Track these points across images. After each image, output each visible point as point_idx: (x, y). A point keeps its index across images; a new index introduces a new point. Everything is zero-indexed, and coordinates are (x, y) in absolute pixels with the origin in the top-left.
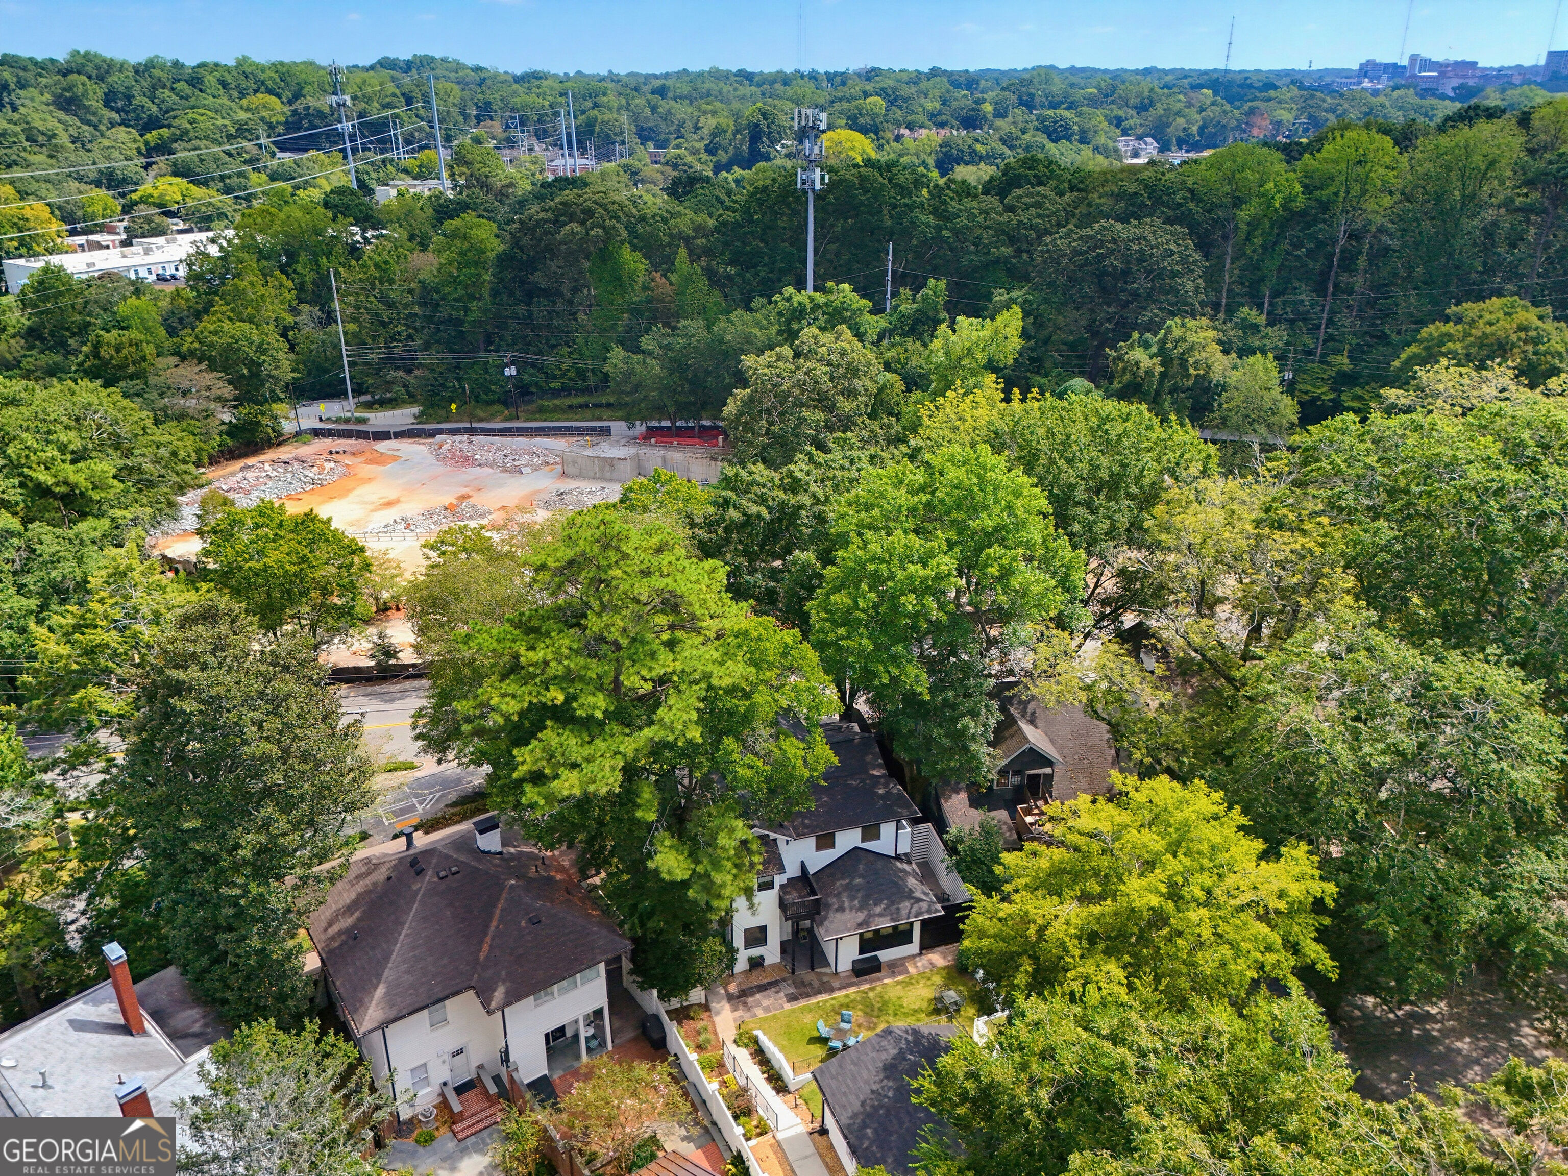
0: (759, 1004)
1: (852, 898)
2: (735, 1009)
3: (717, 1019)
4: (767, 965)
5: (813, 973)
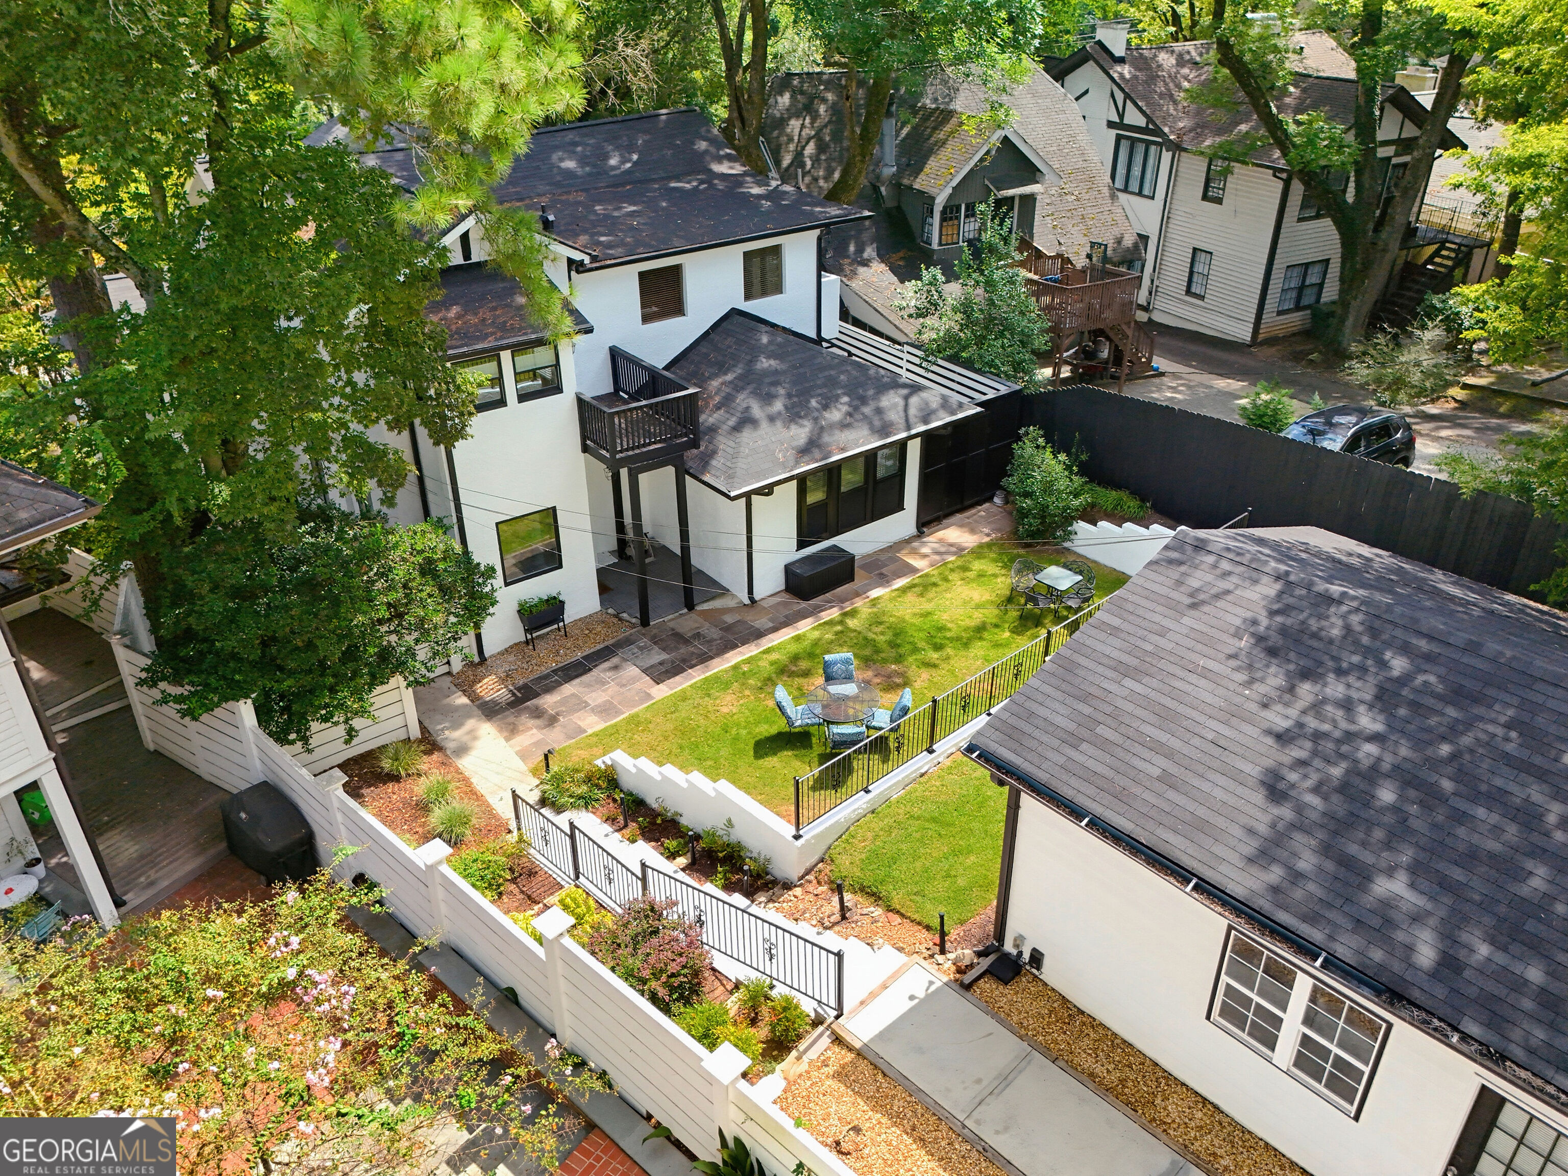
0: (582, 705)
1: (768, 399)
2: (512, 731)
3: (466, 764)
4: (571, 614)
5: (693, 615)
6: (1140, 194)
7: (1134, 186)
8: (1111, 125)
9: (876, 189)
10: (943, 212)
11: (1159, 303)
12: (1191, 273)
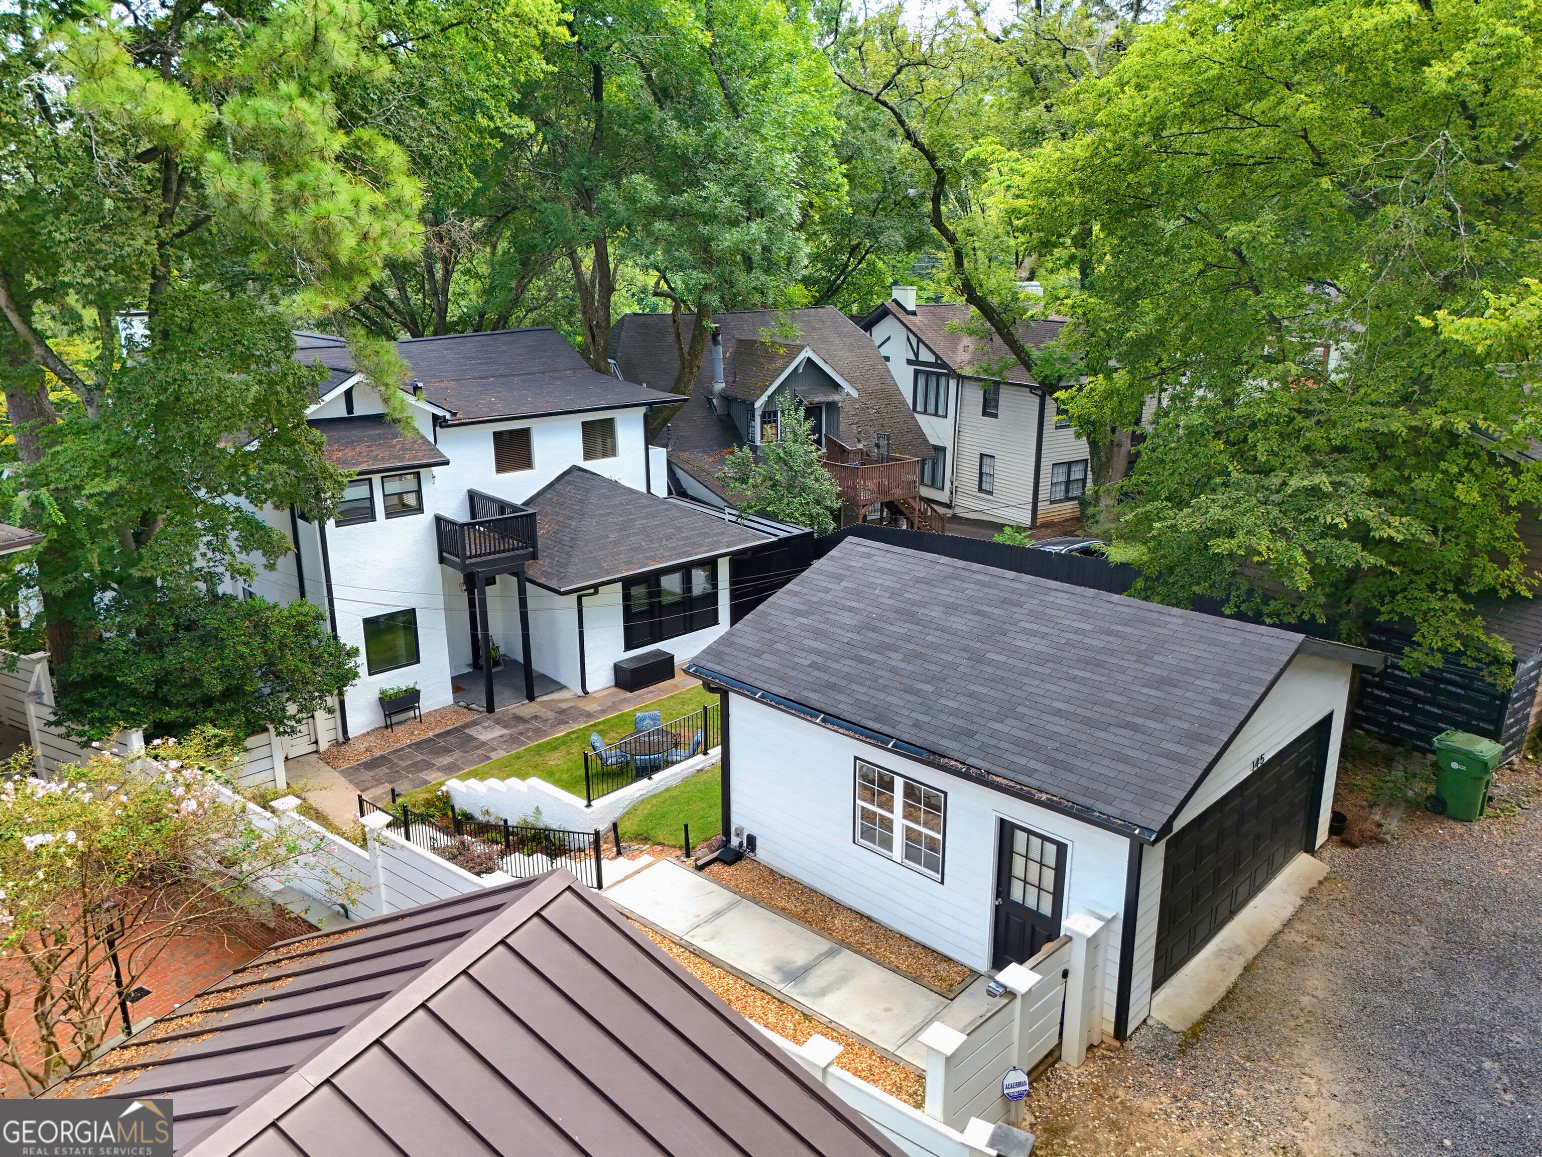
4: (426, 704)
5: (533, 704)
6: (936, 414)
7: (931, 409)
8: (909, 362)
9: (709, 401)
10: (763, 416)
11: (960, 500)
12: (981, 474)
